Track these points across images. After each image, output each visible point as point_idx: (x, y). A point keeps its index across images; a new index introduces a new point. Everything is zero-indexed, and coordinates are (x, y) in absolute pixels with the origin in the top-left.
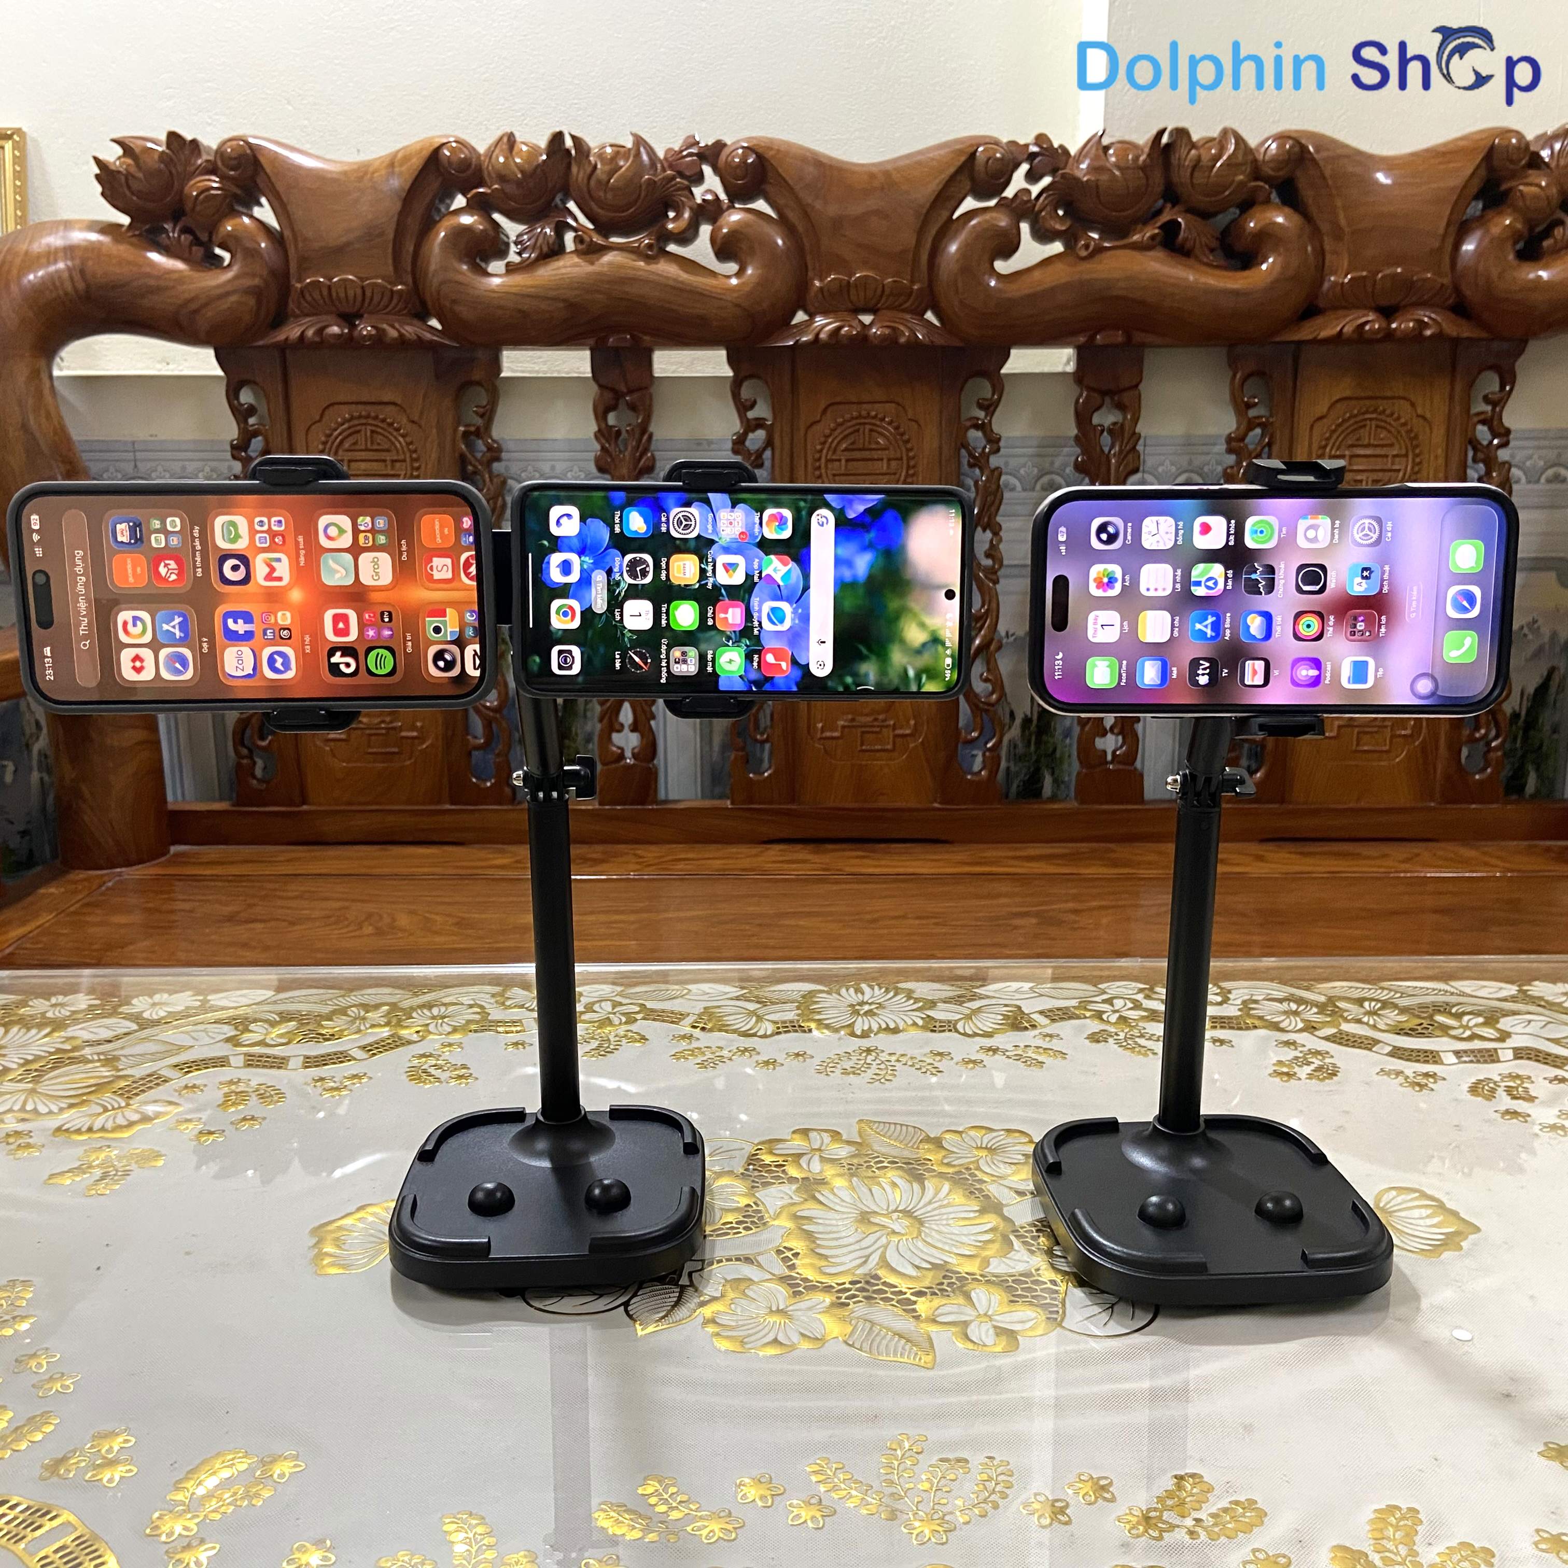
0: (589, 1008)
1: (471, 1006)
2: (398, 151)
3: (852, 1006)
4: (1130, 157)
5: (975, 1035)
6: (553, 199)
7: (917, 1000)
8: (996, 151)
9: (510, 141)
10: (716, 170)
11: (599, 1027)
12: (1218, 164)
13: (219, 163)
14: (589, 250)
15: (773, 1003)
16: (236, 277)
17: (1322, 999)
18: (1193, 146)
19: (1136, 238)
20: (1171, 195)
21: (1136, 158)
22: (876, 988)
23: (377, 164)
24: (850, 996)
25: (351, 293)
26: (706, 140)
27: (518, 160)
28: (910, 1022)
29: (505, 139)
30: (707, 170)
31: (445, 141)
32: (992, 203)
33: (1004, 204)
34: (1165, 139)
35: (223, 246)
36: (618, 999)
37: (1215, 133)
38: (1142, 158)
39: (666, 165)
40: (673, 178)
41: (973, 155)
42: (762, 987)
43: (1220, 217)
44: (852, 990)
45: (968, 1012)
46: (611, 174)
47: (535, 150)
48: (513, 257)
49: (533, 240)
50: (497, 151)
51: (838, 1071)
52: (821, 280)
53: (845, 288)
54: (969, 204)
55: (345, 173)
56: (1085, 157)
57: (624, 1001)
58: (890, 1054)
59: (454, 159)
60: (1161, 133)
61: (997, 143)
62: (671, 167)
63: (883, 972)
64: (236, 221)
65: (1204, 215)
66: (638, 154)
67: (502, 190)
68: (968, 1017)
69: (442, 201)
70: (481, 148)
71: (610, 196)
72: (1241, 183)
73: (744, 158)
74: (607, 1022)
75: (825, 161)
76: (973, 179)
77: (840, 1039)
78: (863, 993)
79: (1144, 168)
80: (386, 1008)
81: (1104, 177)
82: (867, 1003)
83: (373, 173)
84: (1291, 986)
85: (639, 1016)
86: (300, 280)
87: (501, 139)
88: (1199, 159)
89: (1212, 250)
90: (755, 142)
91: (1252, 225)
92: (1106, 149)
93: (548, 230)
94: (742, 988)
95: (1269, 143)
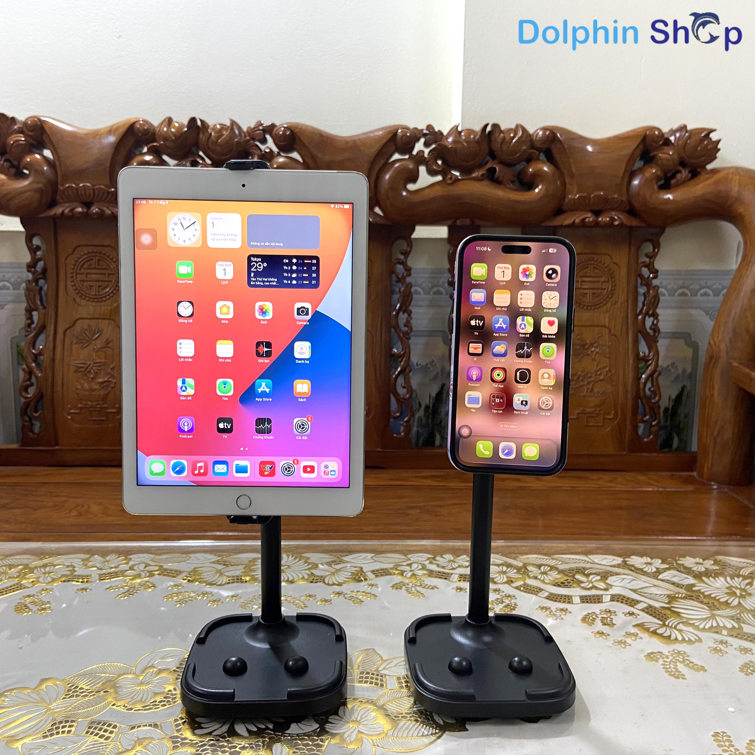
4: (472, 137)
8: (407, 132)
12: (514, 141)
18: (502, 132)
19: (474, 175)
20: (492, 155)
21: (474, 137)
23: (103, 131)
25: (88, 193)
27: (173, 130)
32: (407, 157)
33: (412, 157)
34: (489, 129)
37: (513, 126)
38: (477, 137)
40: (249, 141)
41: (396, 134)
43: (518, 166)
50: (163, 126)
54: (396, 156)
56: (450, 136)
60: (486, 126)
61: (407, 128)
62: (249, 135)
65: (508, 165)
67: (164, 144)
72: (525, 150)
75: (324, 134)
76: (396, 145)
79: (478, 142)
81: (459, 146)
88: (504, 139)
89: (512, 182)
90: (290, 125)
91: (531, 170)
92: (460, 133)
95: (538, 131)
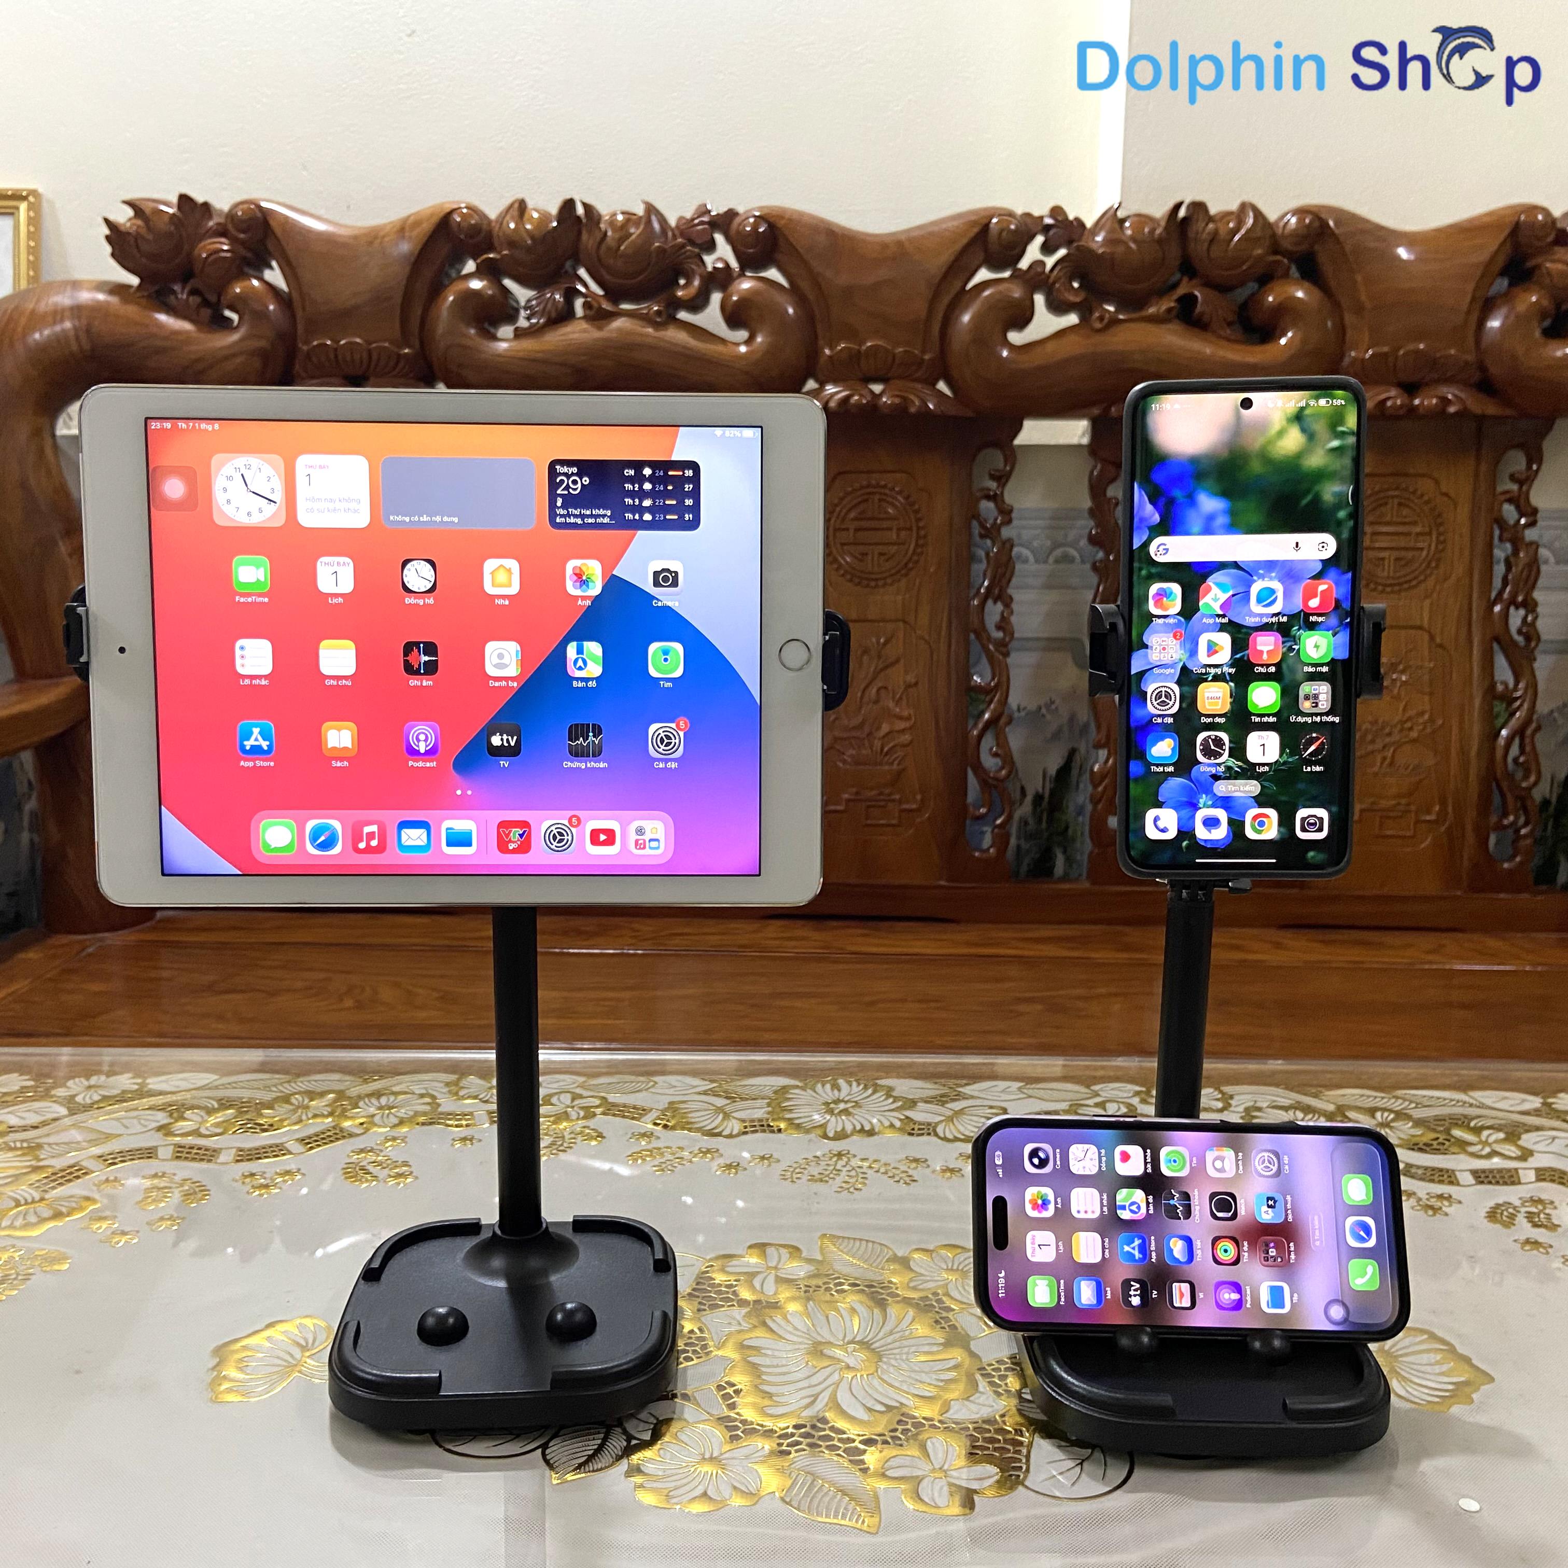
0: (548, 1102)
1: (422, 1096)
2: (409, 217)
3: (827, 1104)
4: (1146, 230)
5: (956, 1139)
6: (563, 265)
7: (896, 1099)
8: (1010, 223)
9: (521, 207)
10: (729, 239)
11: (554, 1123)
12: (1237, 238)
13: (230, 227)
14: (597, 316)
15: (742, 1099)
16: (242, 340)
17: (1331, 1108)
18: (1211, 219)
19: (1152, 310)
20: (1188, 268)
21: (1152, 231)
22: (854, 1084)
23: (388, 228)
24: (826, 1092)
25: (357, 357)
26: (717, 209)
27: (529, 227)
28: (887, 1124)
29: (516, 205)
30: (719, 238)
31: (455, 206)
32: (1007, 274)
33: (1018, 275)
34: (1182, 213)
35: (232, 308)
36: (578, 1091)
37: (1234, 206)
38: (1158, 232)
39: (677, 232)
40: (683, 246)
41: (986, 227)
42: (733, 1080)
43: (1239, 290)
44: (828, 1086)
45: (950, 1113)
46: (621, 240)
47: (545, 217)
48: (522, 323)
49: (542, 306)
50: (508, 218)
51: (805, 1178)
52: (831, 349)
53: (855, 357)
54: (983, 275)
55: (356, 237)
56: (1101, 229)
57: (585, 1093)
58: (863, 1160)
59: (464, 224)
60: (1178, 206)
61: (1011, 214)
62: (682, 234)
63: (861, 1066)
64: (246, 283)
65: (1223, 288)
66: (649, 222)
67: (511, 256)
68: (950, 1119)
69: (452, 265)
70: (493, 214)
71: (619, 263)
72: (1260, 258)
73: (755, 227)
74: (565, 1116)
75: (837, 230)
76: (986, 251)
77: (810, 1141)
78: (839, 1090)
79: (1160, 241)
80: (332, 1096)
81: (1120, 249)
82: (843, 1101)
83: (384, 237)
84: (1298, 1092)
85: (599, 1111)
86: (307, 342)
87: (511, 206)
88: (1216, 233)
89: (1230, 324)
90: (766, 211)
91: (1271, 299)
92: (1122, 221)
93: (557, 297)
94: (712, 1081)
95: (1289, 216)
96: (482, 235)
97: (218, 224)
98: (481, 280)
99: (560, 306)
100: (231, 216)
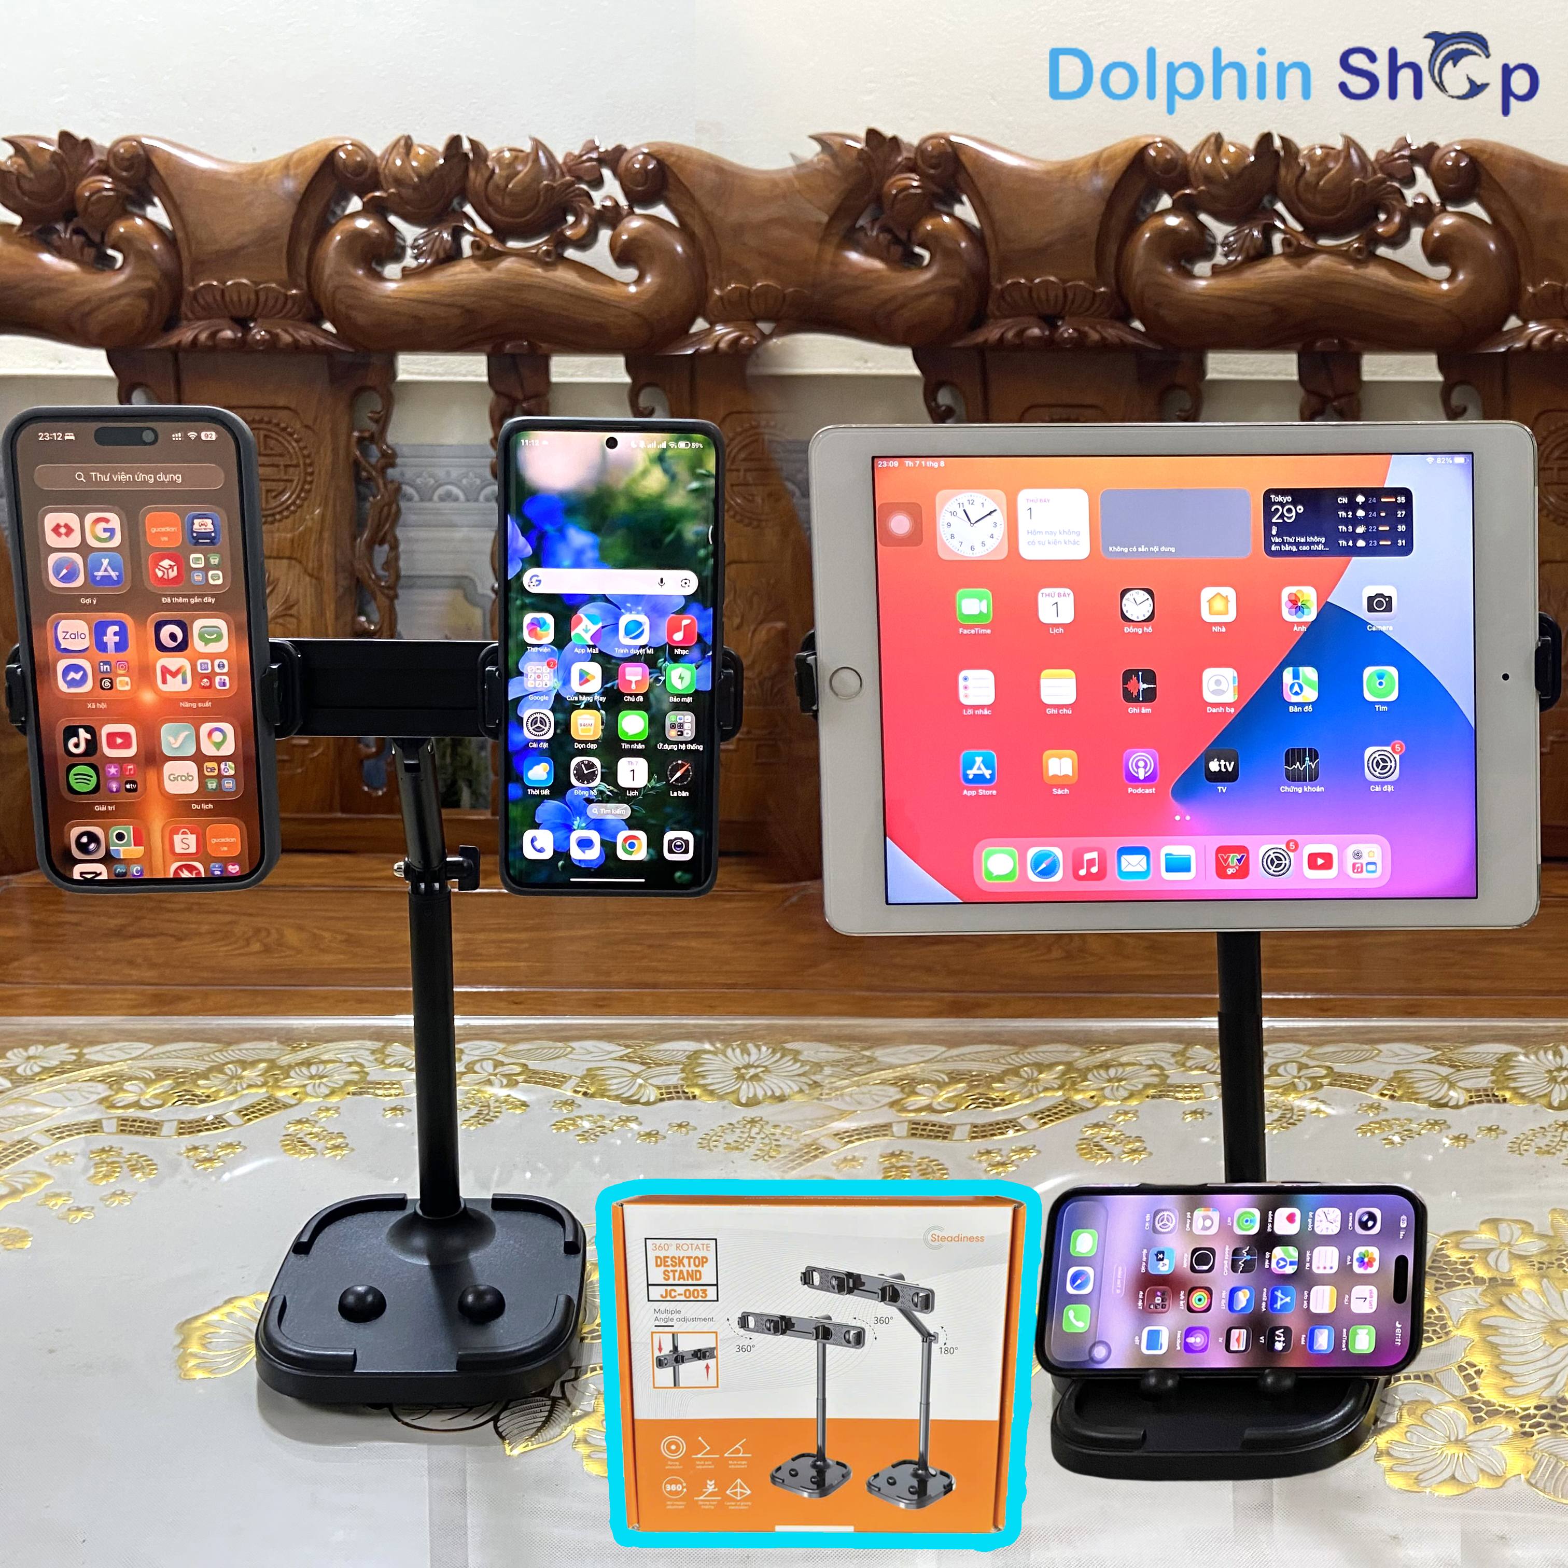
0: (1274, 1072)
1: (1149, 1067)
3: (1550, 1072)
6: (1261, 200)
9: (1218, 141)
10: (1428, 172)
11: (1282, 1094)
14: (1296, 253)
15: (1468, 1067)
24: (1548, 1059)
29: (1213, 140)
30: (1419, 171)
31: (1150, 141)
35: (923, 245)
39: (1378, 167)
44: (1550, 1053)
46: (1320, 175)
47: (1242, 152)
48: (1219, 260)
49: (1241, 242)
52: (1534, 286)
53: (1558, 296)
55: (1048, 173)
57: (1311, 1063)
59: (1160, 160)
66: (1348, 156)
69: (1147, 201)
70: (1188, 147)
71: (1318, 199)
73: (1456, 161)
74: (1292, 1087)
77: (1535, 1111)
78: (1562, 1058)
80: (1061, 1067)
82: (1565, 1068)
83: (1077, 173)
85: (1326, 1081)
87: (1207, 140)
93: (1256, 232)
96: (1179, 168)
97: (908, 159)
98: (1177, 216)
99: (1259, 243)
100: (920, 150)
